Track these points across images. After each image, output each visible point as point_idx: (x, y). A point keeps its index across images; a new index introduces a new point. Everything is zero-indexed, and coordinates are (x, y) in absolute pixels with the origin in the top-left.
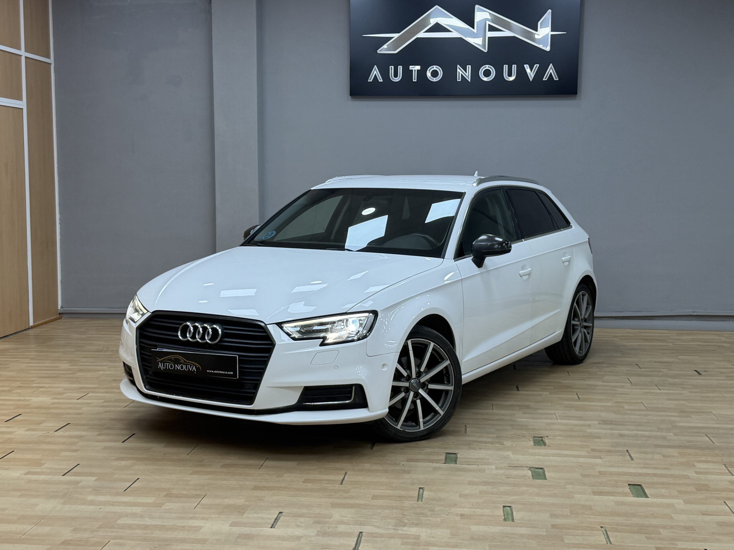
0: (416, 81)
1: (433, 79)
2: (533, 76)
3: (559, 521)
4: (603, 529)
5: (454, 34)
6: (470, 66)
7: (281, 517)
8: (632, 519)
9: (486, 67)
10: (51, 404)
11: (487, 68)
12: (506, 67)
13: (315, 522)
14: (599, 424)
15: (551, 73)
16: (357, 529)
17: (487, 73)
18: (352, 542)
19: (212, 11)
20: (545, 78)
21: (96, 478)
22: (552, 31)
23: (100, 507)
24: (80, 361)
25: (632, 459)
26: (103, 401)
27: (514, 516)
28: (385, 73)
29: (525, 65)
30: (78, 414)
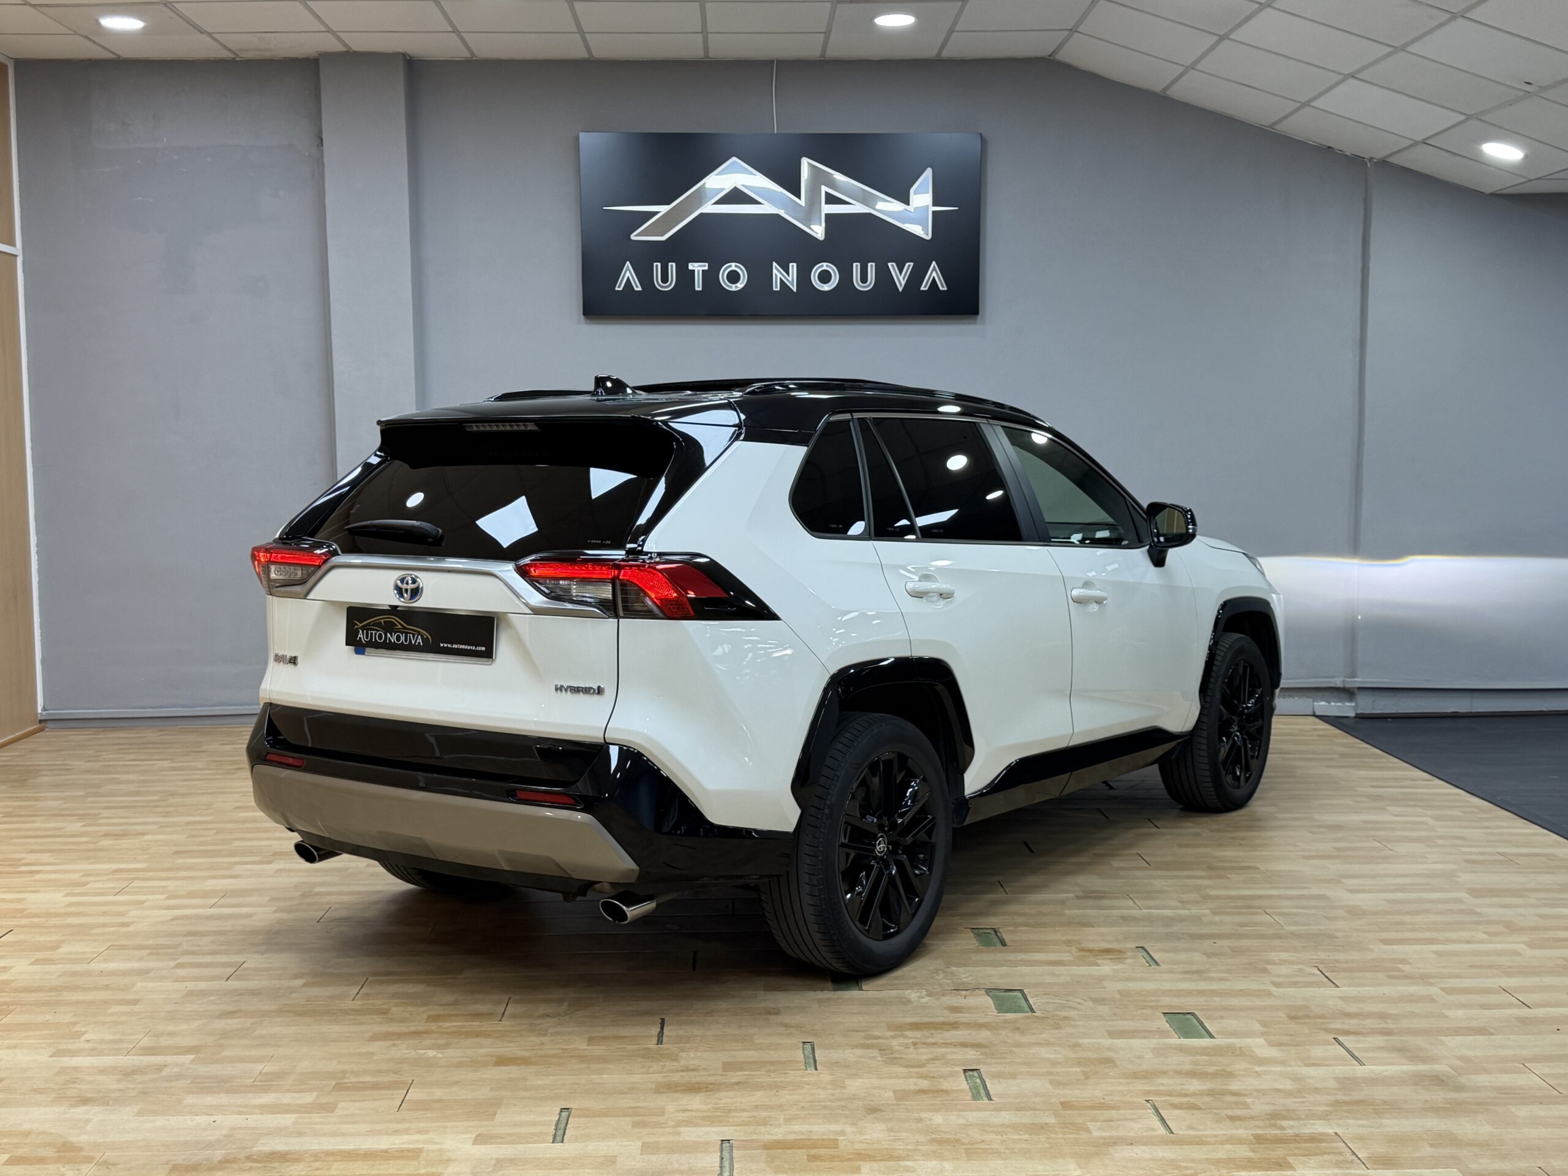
0: (700, 289)
1: (731, 287)
2: (903, 283)
3: (1070, 1094)
4: (1149, 1105)
5: (766, 208)
6: (795, 264)
7: (570, 1119)
8: (1192, 1080)
9: (822, 266)
10: (66, 906)
11: (825, 268)
12: (856, 267)
13: (636, 1125)
14: (1078, 897)
15: (934, 278)
16: (714, 1133)
17: (825, 277)
18: (712, 1160)
19: (325, 160)
20: (925, 287)
21: (192, 1057)
22: (934, 205)
23: (213, 1118)
24: (101, 816)
25: (1156, 963)
26: (165, 896)
27: (989, 1089)
28: (645, 275)
29: (890, 264)
30: (123, 925)
